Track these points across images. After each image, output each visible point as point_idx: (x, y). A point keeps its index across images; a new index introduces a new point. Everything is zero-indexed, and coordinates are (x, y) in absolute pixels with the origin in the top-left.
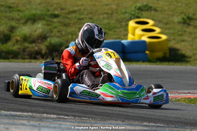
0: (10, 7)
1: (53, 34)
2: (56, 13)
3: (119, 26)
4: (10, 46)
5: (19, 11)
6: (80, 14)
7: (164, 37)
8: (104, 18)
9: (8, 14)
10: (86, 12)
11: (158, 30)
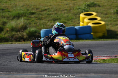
0: (3, 10)
1: (31, 25)
3: (75, 17)
4: (2, 35)
6: (49, 11)
7: (103, 23)
8: (65, 13)
9: (1, 14)
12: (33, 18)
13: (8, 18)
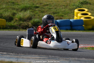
0: (13, 3)
1: (35, 16)
2: (38, 5)
3: (70, 12)
4: (12, 23)
5: (18, 5)
6: (50, 6)
9: (12, 6)
10: (53, 5)
11: (90, 14)
12: (37, 11)
13: (17, 10)
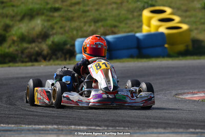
0: (2, 3)
2: (57, 5)
5: (13, 6)
6: (84, 6)
7: (185, 27)
10: (91, 3)
12: (56, 17)
13: (13, 17)
